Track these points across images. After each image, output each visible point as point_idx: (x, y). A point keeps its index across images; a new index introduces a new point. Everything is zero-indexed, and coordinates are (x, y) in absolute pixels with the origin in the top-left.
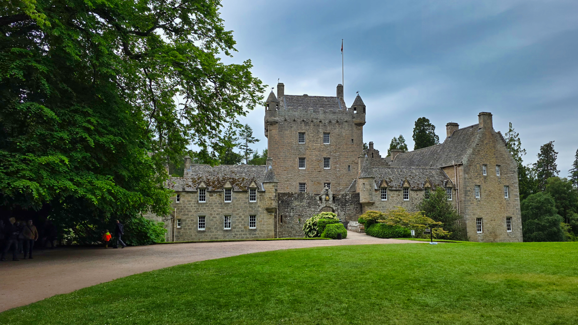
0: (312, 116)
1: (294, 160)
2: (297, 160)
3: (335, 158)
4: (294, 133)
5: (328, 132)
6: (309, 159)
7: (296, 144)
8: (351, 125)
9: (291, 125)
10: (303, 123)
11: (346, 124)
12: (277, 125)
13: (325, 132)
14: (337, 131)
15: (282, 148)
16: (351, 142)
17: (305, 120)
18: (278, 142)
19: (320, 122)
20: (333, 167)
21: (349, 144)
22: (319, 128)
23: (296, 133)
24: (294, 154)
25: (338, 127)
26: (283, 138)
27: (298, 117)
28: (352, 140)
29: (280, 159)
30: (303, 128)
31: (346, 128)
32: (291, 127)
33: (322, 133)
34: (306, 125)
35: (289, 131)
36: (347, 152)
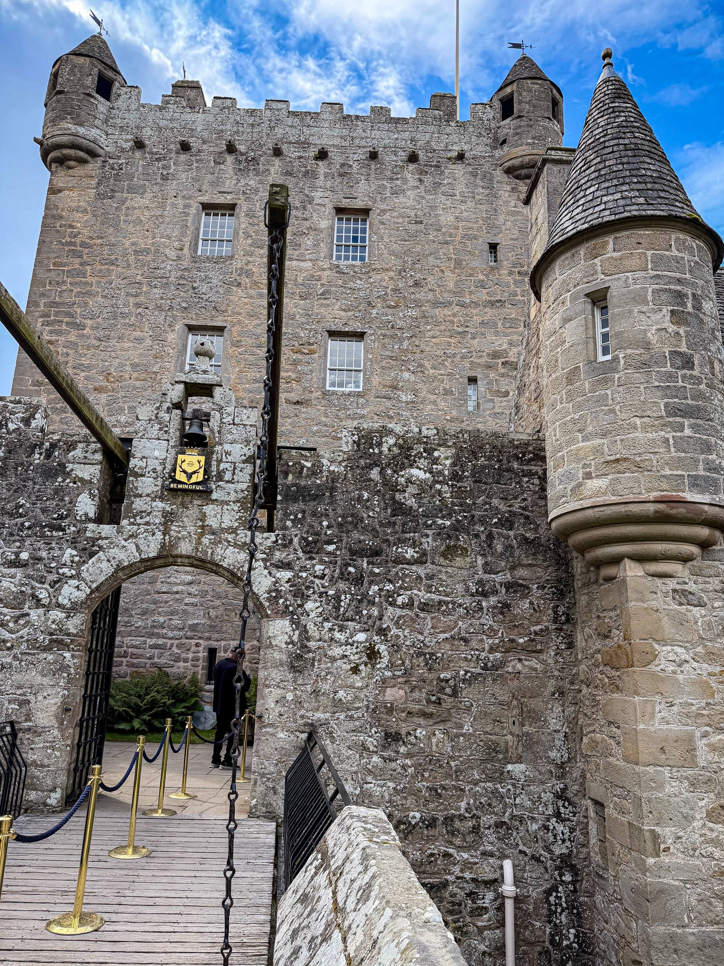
0: (279, 131)
1: (159, 339)
2: (171, 337)
3: (392, 337)
4: (174, 206)
5: (359, 204)
6: (241, 334)
7: (179, 258)
8: (488, 178)
9: (165, 167)
10: (230, 159)
11: (459, 170)
12: (94, 167)
13: (345, 203)
14: (411, 203)
15: (100, 274)
16: (487, 255)
17: (242, 148)
18: (83, 245)
19: (322, 155)
20: (376, 380)
21: (475, 263)
22: (313, 188)
23: (187, 206)
24: (160, 308)
25: (412, 182)
26: (116, 226)
27: (205, 135)
28: (493, 247)
29: (81, 327)
30: (229, 185)
31: (460, 188)
32: (165, 178)
33: (329, 209)
34: (241, 172)
35: (149, 195)
36: (462, 305)
